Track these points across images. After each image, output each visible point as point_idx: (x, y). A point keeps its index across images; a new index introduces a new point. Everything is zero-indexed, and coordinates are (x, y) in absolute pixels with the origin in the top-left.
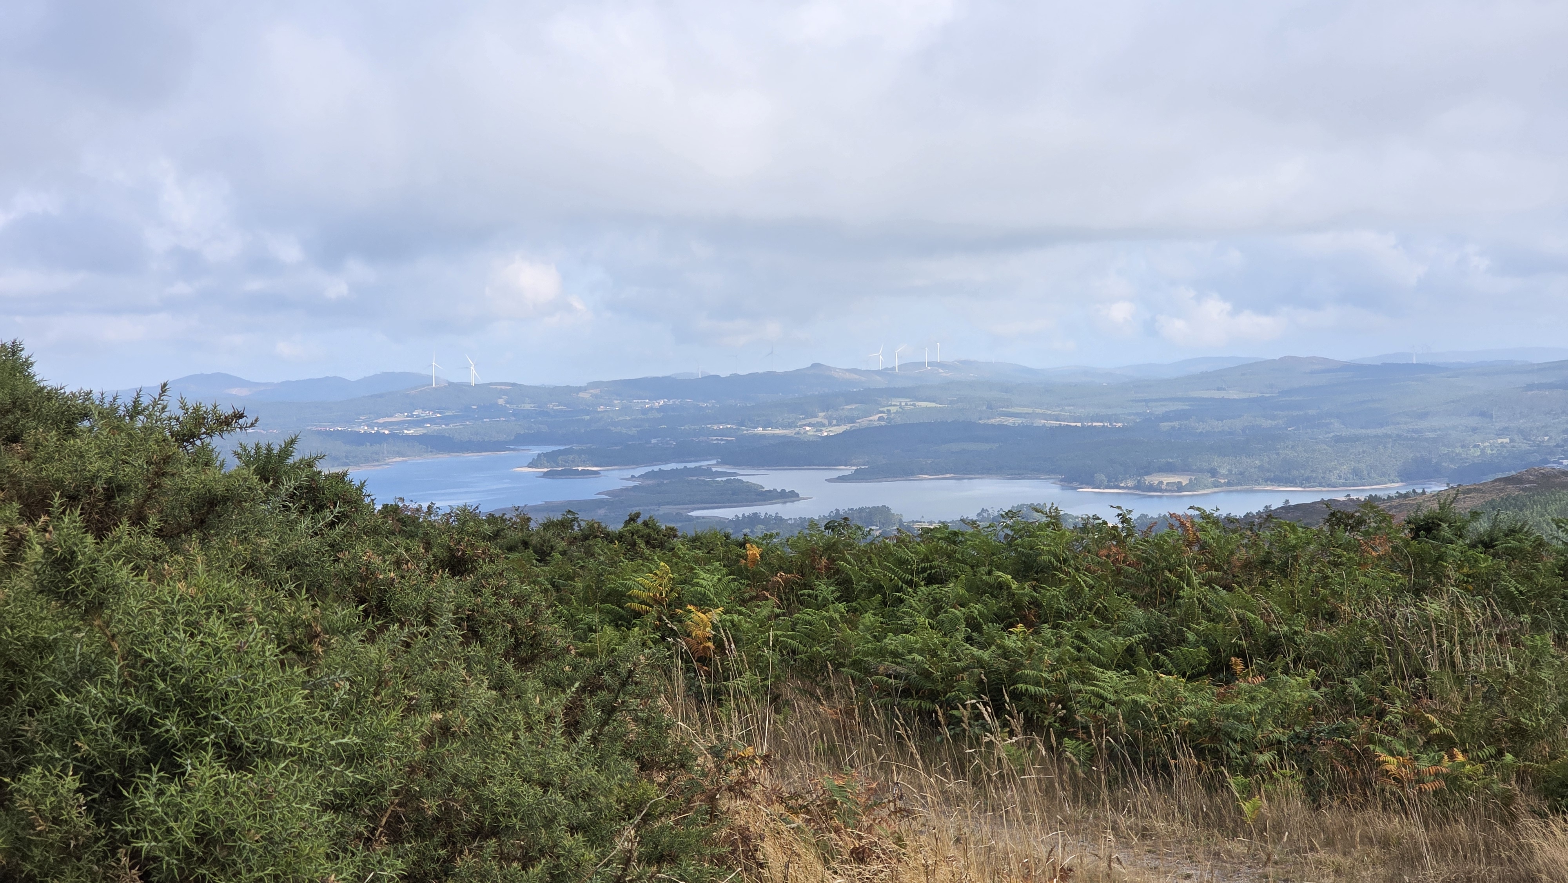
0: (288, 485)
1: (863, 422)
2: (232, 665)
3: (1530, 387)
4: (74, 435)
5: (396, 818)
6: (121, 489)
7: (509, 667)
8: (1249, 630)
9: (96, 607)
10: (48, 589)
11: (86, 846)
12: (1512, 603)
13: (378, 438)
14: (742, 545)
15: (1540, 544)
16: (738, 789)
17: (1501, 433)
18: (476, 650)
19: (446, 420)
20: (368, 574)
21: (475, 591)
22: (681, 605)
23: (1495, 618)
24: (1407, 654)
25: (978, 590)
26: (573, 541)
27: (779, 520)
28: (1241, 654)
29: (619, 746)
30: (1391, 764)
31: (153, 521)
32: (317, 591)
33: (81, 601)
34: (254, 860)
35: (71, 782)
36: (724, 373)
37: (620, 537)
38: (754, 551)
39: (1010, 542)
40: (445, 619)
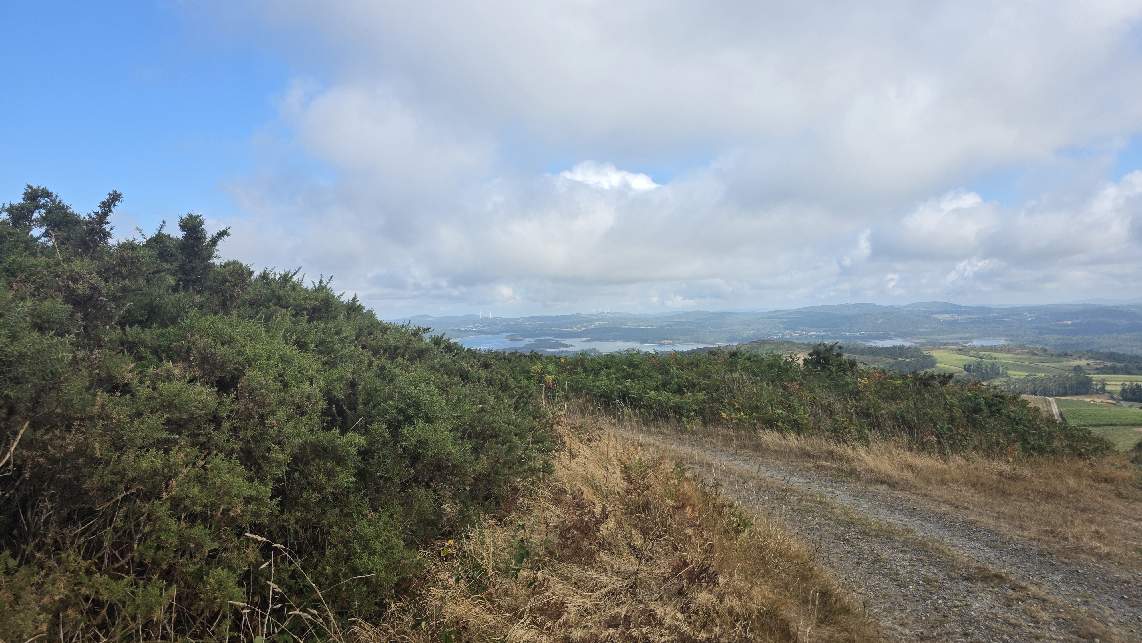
0: (442, 346)
1: (590, 327)
2: (427, 395)
3: (760, 318)
4: (386, 334)
5: (470, 433)
6: (398, 348)
7: (500, 392)
8: (688, 381)
9: (391, 381)
10: (378, 376)
11: (389, 443)
12: (755, 374)
13: (466, 331)
14: (560, 358)
15: (762, 359)
16: (559, 423)
17: (753, 330)
18: (491, 388)
19: (484, 326)
20: (463, 369)
21: (491, 373)
22: (544, 374)
23: (751, 378)
24: (728, 387)
25: (618, 370)
26: (517, 357)
27: (568, 352)
28: (686, 387)
29: (528, 412)
30: (725, 415)
31: (407, 356)
32: (449, 374)
33: (387, 379)
34: (432, 448)
35: (385, 426)
36: (555, 315)
37: (529, 356)
38: (563, 360)
39: (627, 358)
40: (483, 381)
